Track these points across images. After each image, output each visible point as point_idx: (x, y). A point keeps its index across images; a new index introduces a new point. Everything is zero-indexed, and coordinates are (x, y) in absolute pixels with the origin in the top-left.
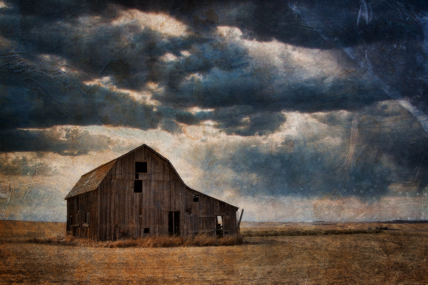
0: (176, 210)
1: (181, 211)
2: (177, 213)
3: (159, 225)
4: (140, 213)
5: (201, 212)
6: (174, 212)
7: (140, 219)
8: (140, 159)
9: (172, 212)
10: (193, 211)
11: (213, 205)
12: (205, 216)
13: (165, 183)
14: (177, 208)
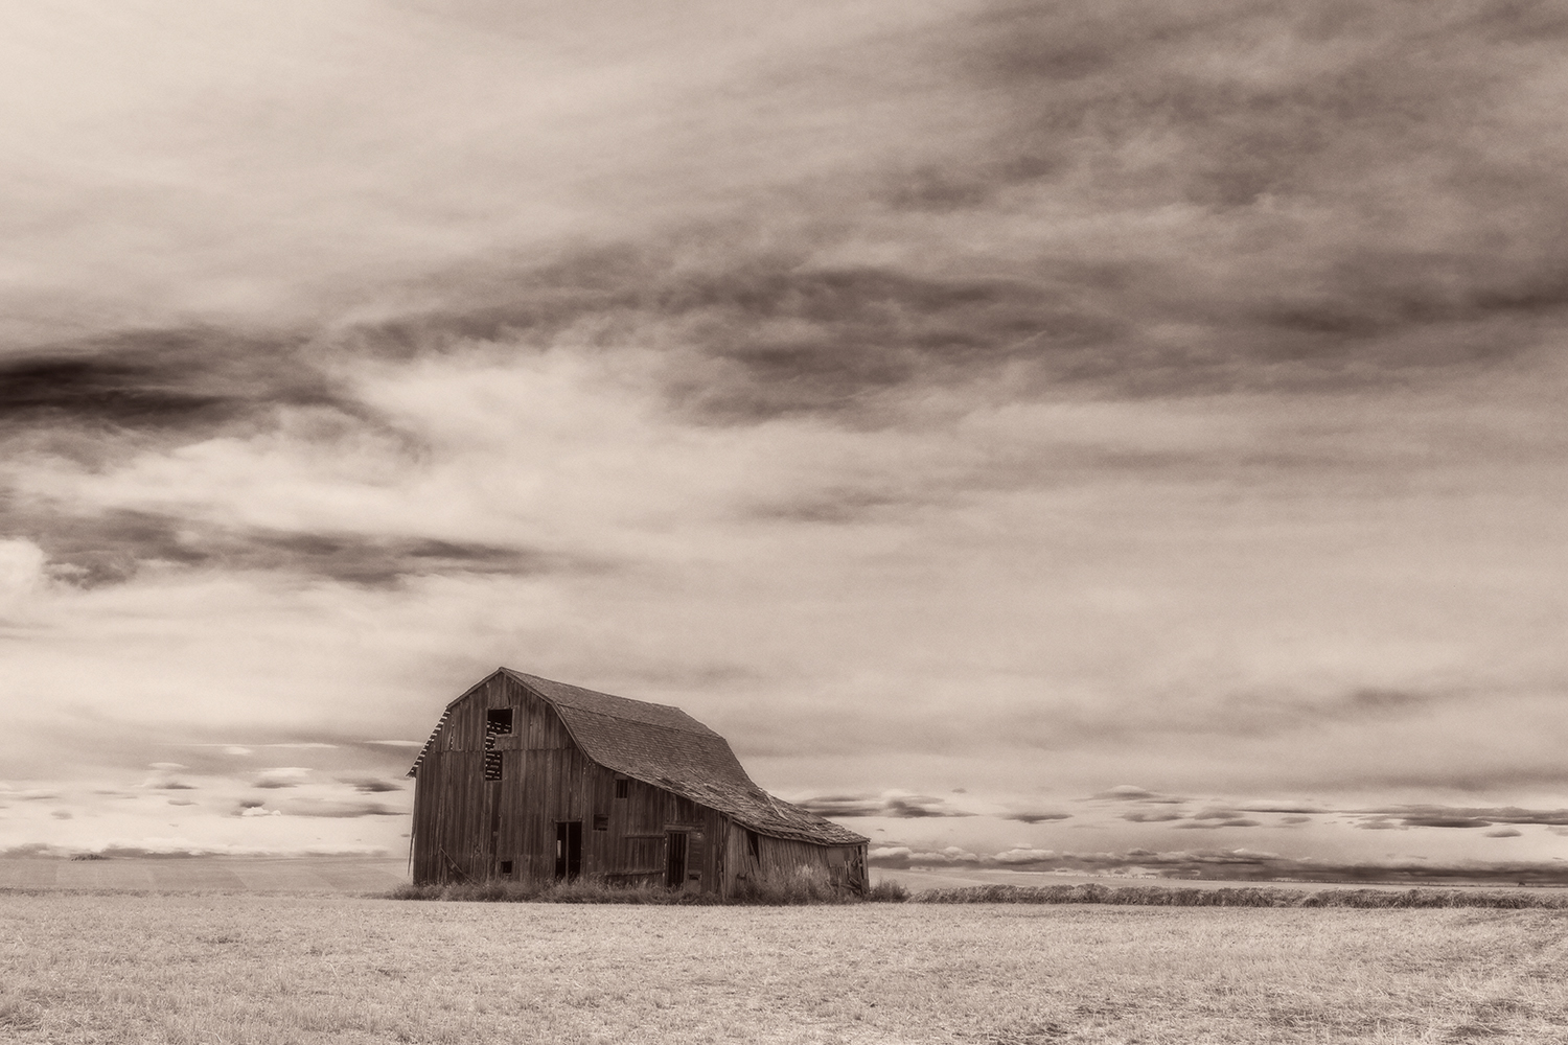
0: (573, 820)
1: (584, 822)
2: (576, 828)
3: (532, 854)
4: (495, 826)
5: (632, 823)
6: (570, 824)
7: (494, 840)
8: (499, 701)
9: (564, 824)
10: (612, 822)
11: (662, 805)
12: (638, 833)
13: (551, 754)
14: (574, 814)
